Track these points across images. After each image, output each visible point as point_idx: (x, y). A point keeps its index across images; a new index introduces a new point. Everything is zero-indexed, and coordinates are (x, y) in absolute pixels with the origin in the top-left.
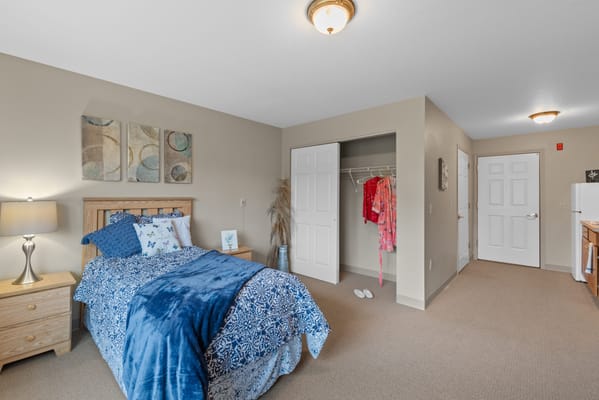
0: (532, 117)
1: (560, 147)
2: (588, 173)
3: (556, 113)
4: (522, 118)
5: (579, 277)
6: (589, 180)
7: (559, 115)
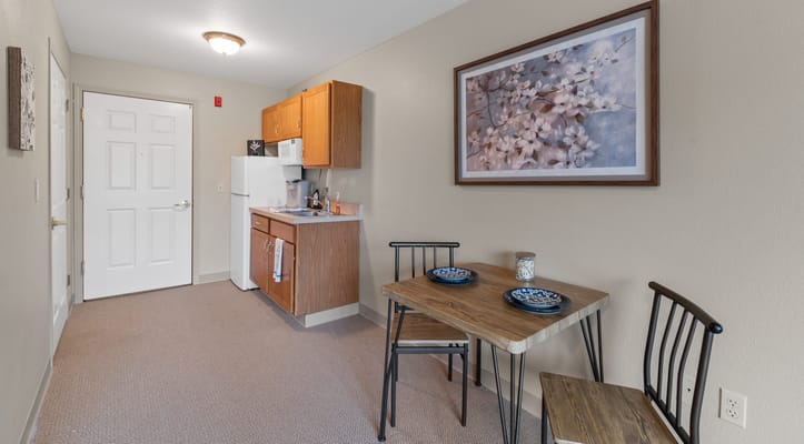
0: (208, 35)
1: (218, 102)
2: (250, 143)
3: (240, 41)
4: (193, 32)
5: (246, 283)
6: (250, 153)
7: (245, 47)
